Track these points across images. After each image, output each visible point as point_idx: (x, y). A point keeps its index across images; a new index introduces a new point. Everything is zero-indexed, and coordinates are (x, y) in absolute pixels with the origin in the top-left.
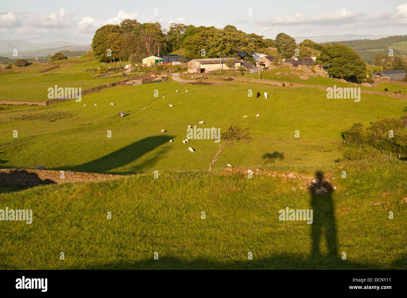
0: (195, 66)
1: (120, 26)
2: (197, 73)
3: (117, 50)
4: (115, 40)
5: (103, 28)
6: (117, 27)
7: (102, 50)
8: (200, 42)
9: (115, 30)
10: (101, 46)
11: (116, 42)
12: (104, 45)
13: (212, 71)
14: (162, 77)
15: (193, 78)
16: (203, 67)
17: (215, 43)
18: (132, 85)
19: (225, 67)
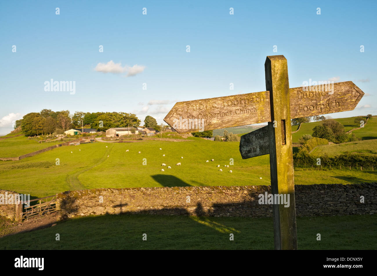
0: (112, 132)
1: (40, 113)
2: (115, 137)
3: (41, 128)
4: (39, 121)
5: (29, 115)
6: (39, 114)
7: (29, 128)
8: (108, 119)
9: (38, 116)
10: (28, 126)
11: (40, 123)
12: (31, 125)
13: (123, 136)
14: (91, 140)
15: (112, 140)
16: (117, 133)
17: (118, 119)
18: (74, 145)
19: (130, 133)
